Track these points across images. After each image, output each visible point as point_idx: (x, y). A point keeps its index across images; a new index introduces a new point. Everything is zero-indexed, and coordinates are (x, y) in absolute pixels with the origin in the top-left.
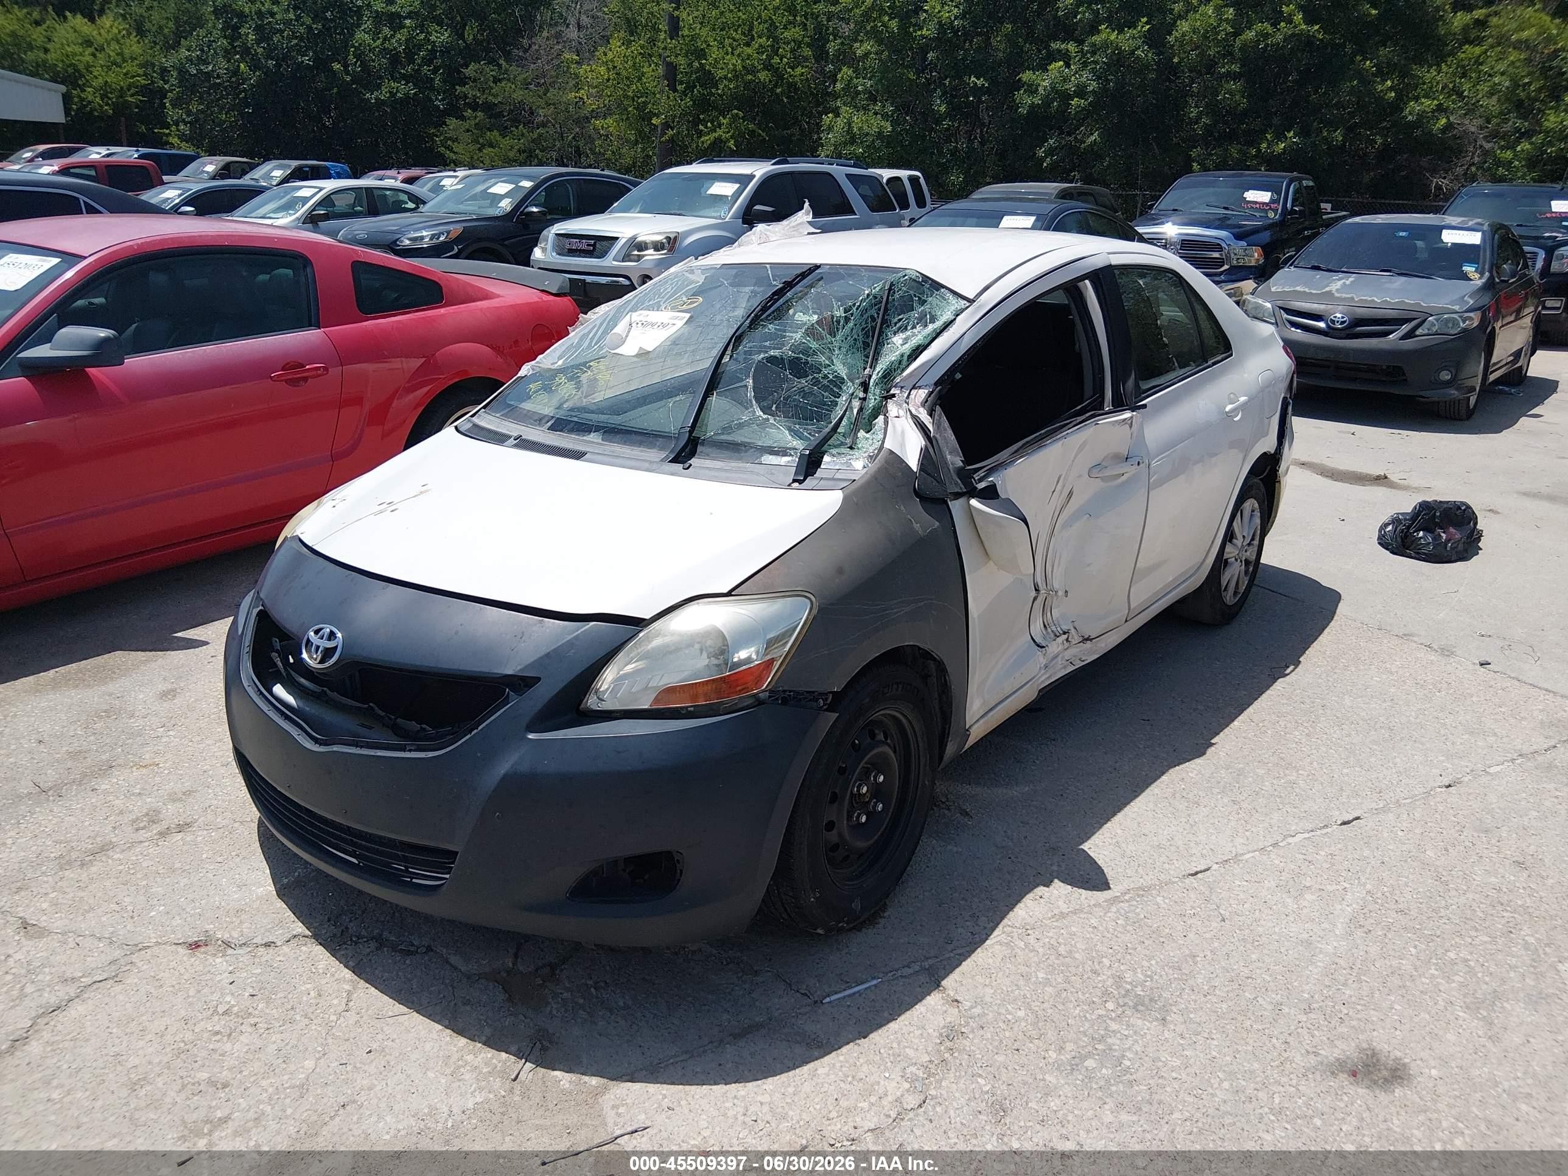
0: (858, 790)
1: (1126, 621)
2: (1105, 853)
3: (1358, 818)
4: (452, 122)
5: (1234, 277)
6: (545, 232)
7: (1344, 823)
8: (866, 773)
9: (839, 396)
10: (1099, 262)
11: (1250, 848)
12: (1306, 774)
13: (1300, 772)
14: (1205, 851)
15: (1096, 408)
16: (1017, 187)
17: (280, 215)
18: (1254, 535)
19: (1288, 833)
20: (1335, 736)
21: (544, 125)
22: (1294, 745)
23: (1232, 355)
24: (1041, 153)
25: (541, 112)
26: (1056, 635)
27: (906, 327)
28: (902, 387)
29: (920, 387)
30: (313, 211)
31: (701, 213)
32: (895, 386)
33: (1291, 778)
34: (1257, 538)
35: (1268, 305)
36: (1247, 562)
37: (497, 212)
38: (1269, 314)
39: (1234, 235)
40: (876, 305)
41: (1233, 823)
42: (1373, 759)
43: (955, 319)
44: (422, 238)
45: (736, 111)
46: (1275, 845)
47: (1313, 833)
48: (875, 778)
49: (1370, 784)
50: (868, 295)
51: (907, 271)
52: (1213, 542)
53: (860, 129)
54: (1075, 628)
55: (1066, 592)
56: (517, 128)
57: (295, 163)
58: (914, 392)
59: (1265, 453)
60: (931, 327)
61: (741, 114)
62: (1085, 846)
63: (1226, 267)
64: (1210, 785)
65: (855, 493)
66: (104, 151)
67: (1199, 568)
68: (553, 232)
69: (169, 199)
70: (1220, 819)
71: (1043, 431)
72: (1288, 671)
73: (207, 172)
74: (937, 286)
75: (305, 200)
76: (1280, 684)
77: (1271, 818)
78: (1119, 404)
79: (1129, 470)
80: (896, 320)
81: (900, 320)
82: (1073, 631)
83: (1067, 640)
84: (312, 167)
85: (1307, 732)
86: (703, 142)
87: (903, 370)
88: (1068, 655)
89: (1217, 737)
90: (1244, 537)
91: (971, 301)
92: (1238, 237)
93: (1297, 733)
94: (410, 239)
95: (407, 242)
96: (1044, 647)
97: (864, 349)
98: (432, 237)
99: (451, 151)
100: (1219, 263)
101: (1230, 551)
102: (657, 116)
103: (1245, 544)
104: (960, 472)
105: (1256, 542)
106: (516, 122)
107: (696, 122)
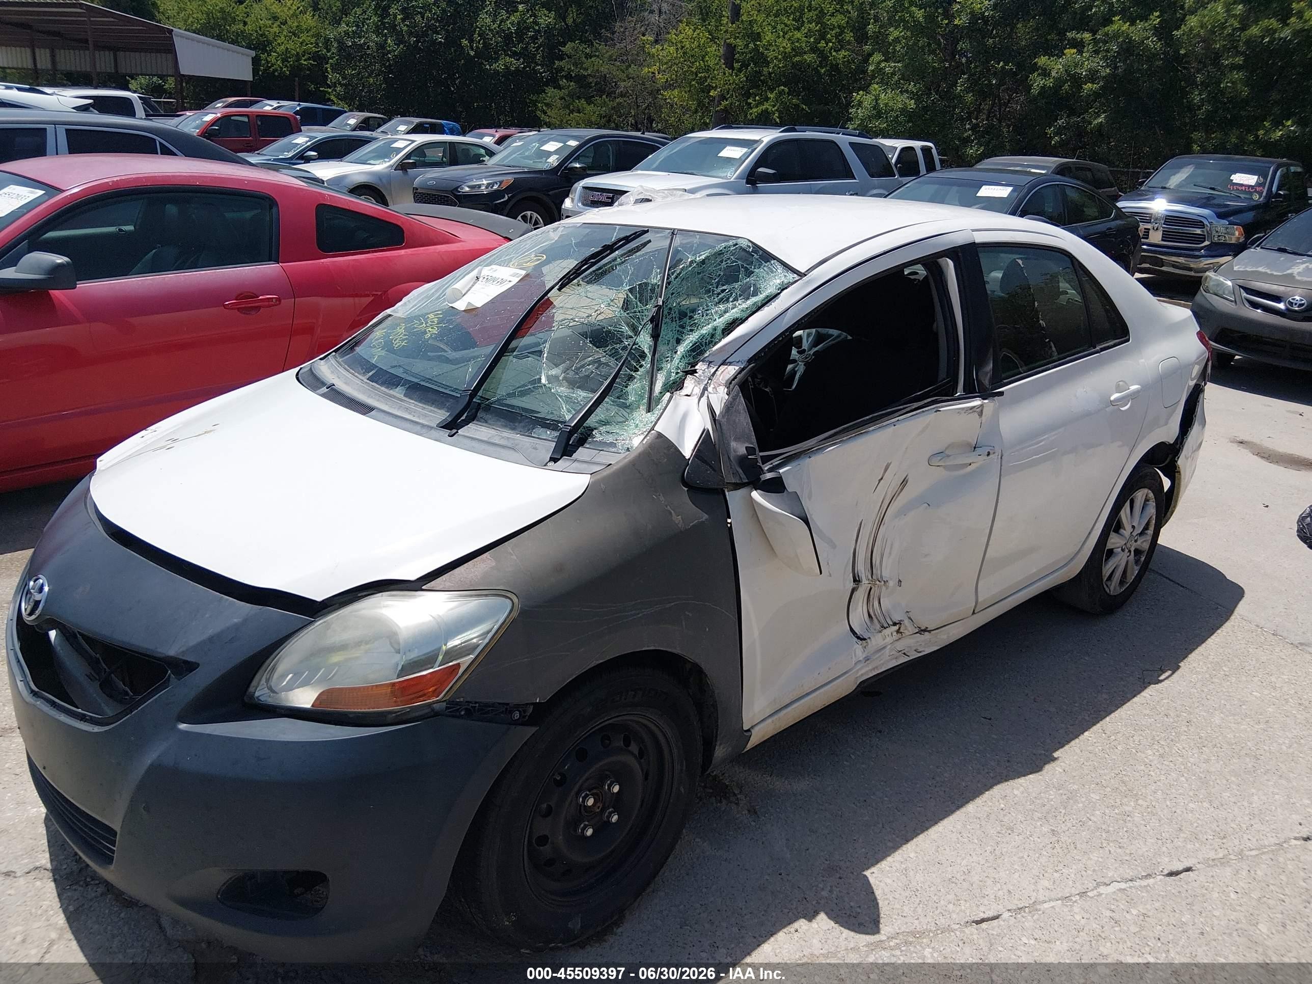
0: (583, 801)
1: (974, 613)
2: (889, 881)
3: (1188, 869)
4: (550, 91)
5: (1214, 253)
6: (576, 185)
7: (1171, 874)
8: (602, 778)
9: (636, 370)
10: (960, 239)
11: (1053, 895)
12: (1145, 804)
13: (1140, 802)
14: (1001, 893)
15: (947, 393)
16: (1021, 160)
17: (378, 162)
18: (1148, 524)
19: (1102, 880)
20: (1192, 760)
21: (622, 95)
22: (1143, 767)
23: (1128, 340)
24: (1050, 131)
25: (622, 84)
26: (883, 627)
27: (729, 298)
28: (710, 362)
29: (730, 364)
30: (404, 160)
31: (710, 174)
32: (703, 361)
33: (1127, 808)
34: (1152, 528)
35: (1229, 283)
36: (1138, 552)
37: (545, 167)
38: (1229, 292)
39: (1216, 214)
40: (699, 274)
41: (1043, 860)
42: (1226, 795)
43: (779, 294)
44: (479, 186)
45: (782, 87)
46: (1083, 894)
47: (1131, 884)
48: (609, 786)
49: (1214, 826)
50: (692, 262)
51: (739, 240)
52: (1090, 533)
53: (886, 105)
54: (910, 618)
55: (900, 581)
56: (601, 97)
57: (417, 120)
58: (722, 368)
59: (1162, 443)
60: (753, 300)
61: (786, 89)
62: (867, 873)
63: (1207, 243)
64: (1032, 807)
65: (605, 480)
66: (275, 104)
67: (1072, 559)
68: (581, 185)
69: (299, 144)
70: (1031, 853)
71: (868, 417)
72: (1162, 678)
73: (349, 125)
74: (767, 257)
75: (399, 150)
76: (1151, 692)
77: (1090, 859)
78: (971, 391)
79: (977, 460)
80: (719, 290)
81: (723, 291)
82: (907, 622)
83: (898, 631)
84: (431, 124)
85: (1161, 751)
86: (751, 114)
87: (716, 343)
88: (900, 645)
89: (1061, 750)
90: (1133, 527)
91: (802, 275)
92: (1220, 216)
93: (1150, 752)
94: (469, 187)
95: (467, 189)
96: (865, 639)
97: (680, 319)
98: (488, 186)
99: (545, 113)
100: (1202, 238)
101: (1114, 541)
102: (715, 88)
103: (1135, 534)
104: (743, 461)
105: (1150, 532)
106: (601, 92)
107: (748, 95)
